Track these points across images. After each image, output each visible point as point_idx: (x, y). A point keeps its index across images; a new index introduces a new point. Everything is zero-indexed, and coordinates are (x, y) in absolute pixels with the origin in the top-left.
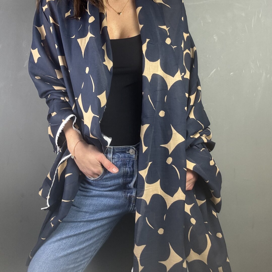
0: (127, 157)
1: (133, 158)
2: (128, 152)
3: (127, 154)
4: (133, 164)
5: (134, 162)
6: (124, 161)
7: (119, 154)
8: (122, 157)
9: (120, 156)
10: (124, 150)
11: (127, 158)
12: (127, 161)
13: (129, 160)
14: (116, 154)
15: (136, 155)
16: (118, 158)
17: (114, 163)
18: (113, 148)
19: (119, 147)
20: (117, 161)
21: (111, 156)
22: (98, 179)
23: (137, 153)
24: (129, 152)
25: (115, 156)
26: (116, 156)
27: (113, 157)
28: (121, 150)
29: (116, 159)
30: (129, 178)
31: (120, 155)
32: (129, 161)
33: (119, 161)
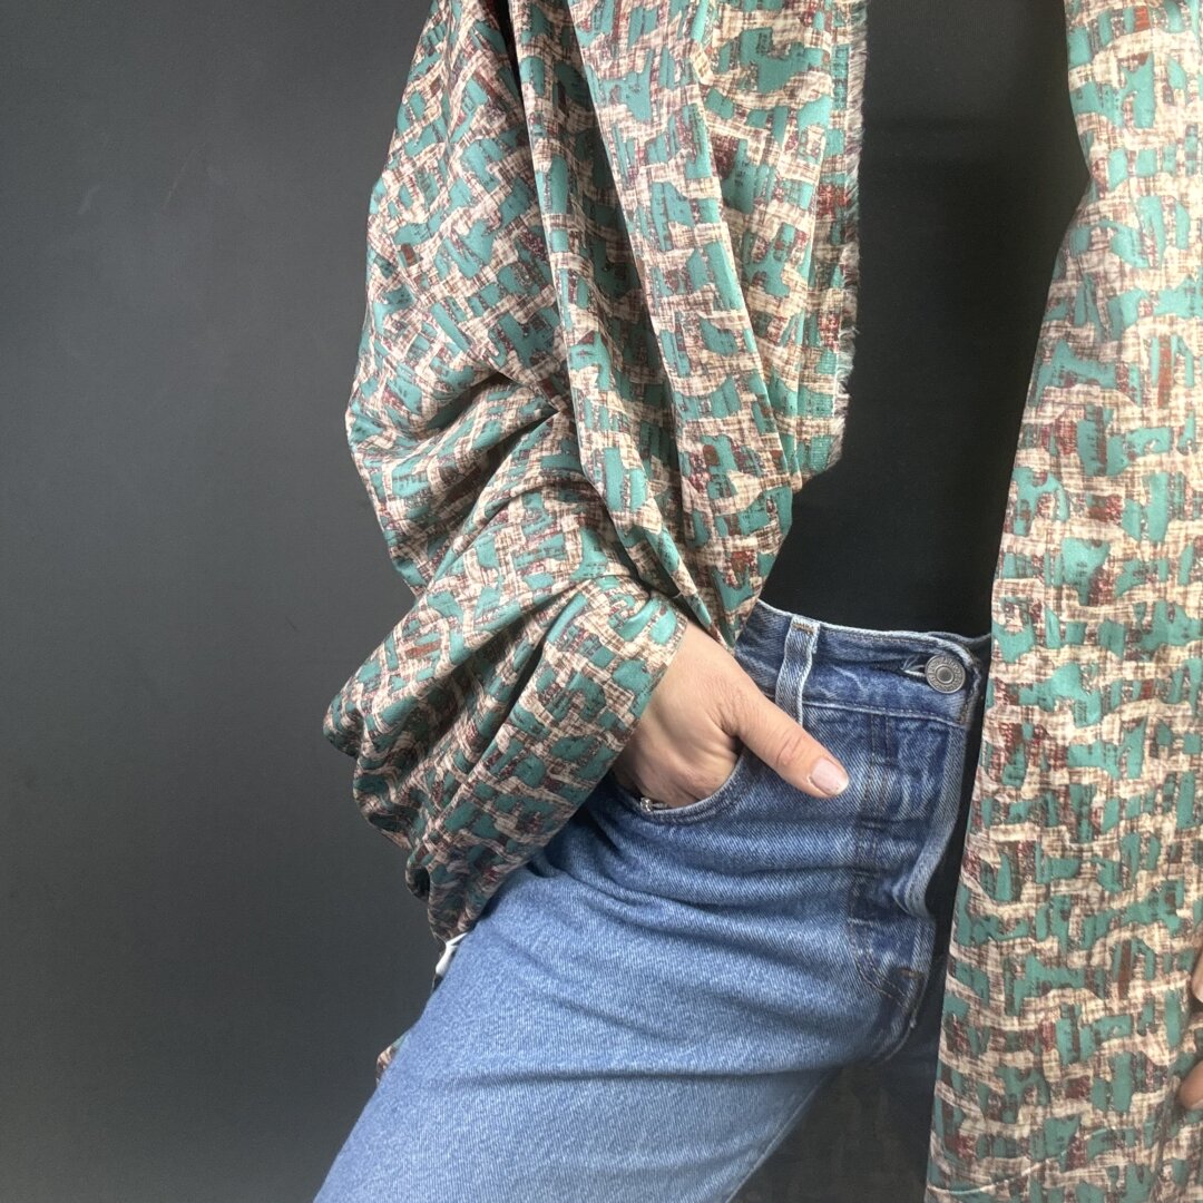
0: (905, 702)
1: (945, 715)
2: (918, 674)
3: (907, 683)
4: (941, 752)
5: (951, 739)
6: (883, 725)
7: (853, 676)
8: (871, 697)
9: (857, 690)
10: (892, 656)
11: (905, 710)
12: (902, 726)
13: (917, 724)
14: (831, 672)
15: (967, 696)
16: (846, 702)
17: (812, 723)
18: (823, 629)
19: (863, 631)
20: (838, 715)
21: (804, 679)
22: (702, 812)
23: (975, 685)
24: (922, 670)
25: (826, 687)
26: (836, 683)
27: (812, 691)
28: (871, 654)
29: (830, 701)
30: (897, 838)
31: (860, 686)
32: (919, 729)
33: (852, 720)
